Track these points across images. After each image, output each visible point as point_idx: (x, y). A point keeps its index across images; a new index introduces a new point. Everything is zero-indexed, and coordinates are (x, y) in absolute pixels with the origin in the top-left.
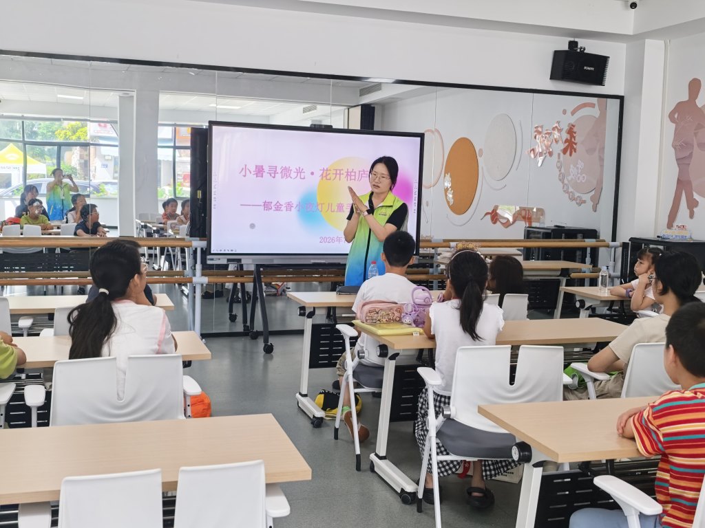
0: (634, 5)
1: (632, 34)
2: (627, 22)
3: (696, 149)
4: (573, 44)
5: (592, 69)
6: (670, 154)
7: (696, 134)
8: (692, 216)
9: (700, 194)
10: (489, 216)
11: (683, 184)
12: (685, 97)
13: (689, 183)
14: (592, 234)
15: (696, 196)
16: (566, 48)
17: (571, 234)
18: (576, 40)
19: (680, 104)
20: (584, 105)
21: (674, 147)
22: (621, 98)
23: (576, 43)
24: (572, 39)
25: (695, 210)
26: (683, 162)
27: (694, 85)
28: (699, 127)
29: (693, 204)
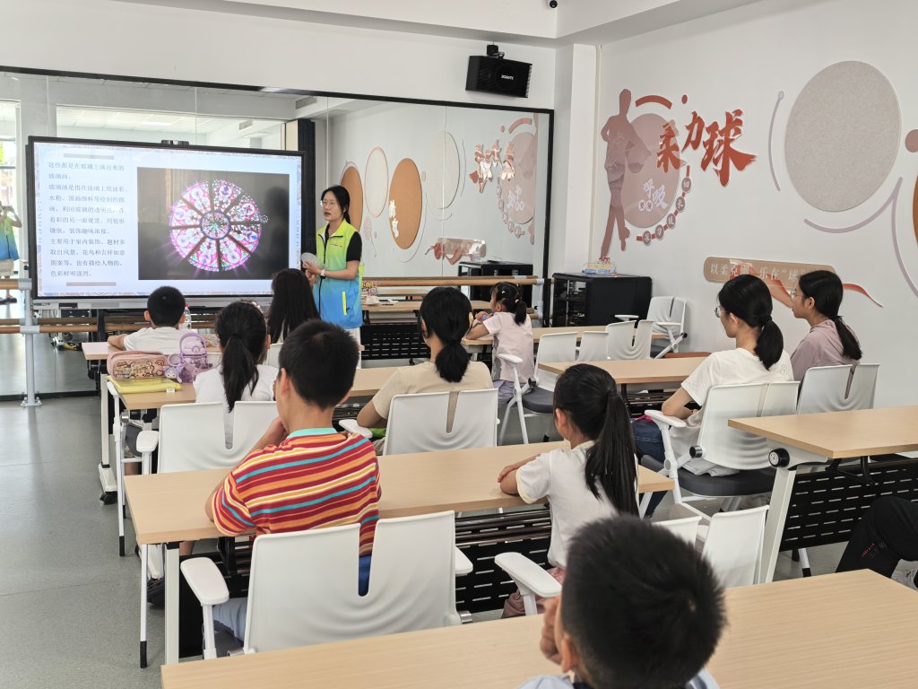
0: (553, 4)
1: (555, 37)
2: (549, 23)
3: (627, 169)
4: (492, 49)
5: (511, 78)
7: (627, 154)
8: (623, 248)
10: (433, 251)
11: (616, 212)
12: (617, 113)
13: (621, 210)
14: (526, 270)
15: (628, 225)
16: (484, 53)
17: (506, 270)
18: (496, 44)
19: (611, 120)
21: (607, 168)
22: (551, 113)
23: (496, 48)
24: (491, 43)
25: (627, 240)
26: (615, 185)
27: (625, 97)
28: (631, 145)
29: (624, 234)
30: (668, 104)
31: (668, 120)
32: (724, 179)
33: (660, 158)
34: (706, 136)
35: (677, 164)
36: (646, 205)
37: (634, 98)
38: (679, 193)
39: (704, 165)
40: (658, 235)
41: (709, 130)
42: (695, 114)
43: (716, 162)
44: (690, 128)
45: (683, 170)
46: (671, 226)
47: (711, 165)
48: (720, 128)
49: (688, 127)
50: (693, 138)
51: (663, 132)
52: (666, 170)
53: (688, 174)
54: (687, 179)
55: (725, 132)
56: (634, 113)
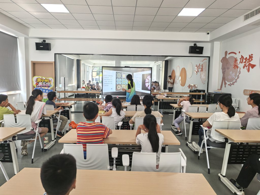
0: (208, 34)
1: (209, 41)
2: (208, 38)
3: (226, 69)
5: (199, 50)
6: (221, 70)
7: (226, 65)
8: (225, 87)
9: (227, 81)
10: (188, 87)
11: (224, 79)
12: (224, 56)
14: (204, 91)
15: (226, 82)
16: (193, 45)
17: (200, 91)
19: (223, 58)
20: (205, 59)
21: (222, 69)
22: (209, 57)
23: (196, 44)
24: (195, 43)
26: (224, 73)
27: (226, 53)
28: (227, 63)
29: (225, 84)
30: (236, 54)
31: (236, 57)
32: (249, 71)
33: (234, 66)
34: (244, 61)
35: (237, 67)
36: (230, 77)
37: (228, 53)
38: (238, 74)
39: (244, 67)
40: (233, 84)
41: (245, 59)
42: (242, 55)
43: (247, 67)
44: (241, 59)
45: (239, 69)
46: (236, 82)
47: (245, 67)
48: (248, 59)
49: (240, 59)
50: (241, 61)
51: (234, 60)
52: (235, 69)
53: (240, 70)
54: (240, 71)
55: (249, 59)
56: (228, 56)
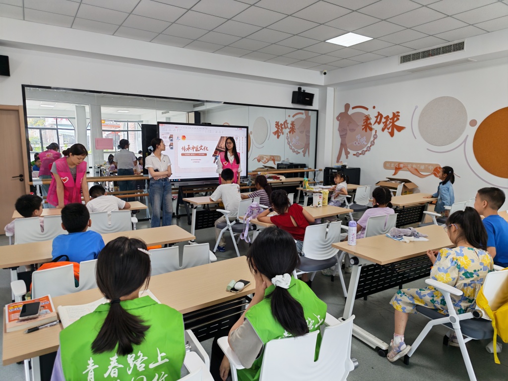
0: (325, 73)
1: (323, 85)
2: (321, 80)
3: (348, 131)
5: (308, 99)
7: (348, 126)
8: (347, 158)
11: (343, 145)
12: (343, 110)
13: (346, 145)
15: (349, 150)
16: (297, 90)
19: (341, 114)
20: (298, 113)
21: (339, 130)
22: (317, 111)
23: (301, 88)
25: (348, 155)
26: (343, 136)
27: (347, 106)
28: (350, 122)
29: (347, 153)
30: (367, 109)
31: (367, 114)
33: (363, 127)
36: (357, 143)
38: (372, 139)
39: (383, 130)
41: (385, 118)
42: (379, 112)
43: (388, 129)
44: (377, 117)
45: (373, 132)
47: (386, 130)
50: (378, 120)
52: (366, 131)
54: (376, 134)
55: (393, 119)
